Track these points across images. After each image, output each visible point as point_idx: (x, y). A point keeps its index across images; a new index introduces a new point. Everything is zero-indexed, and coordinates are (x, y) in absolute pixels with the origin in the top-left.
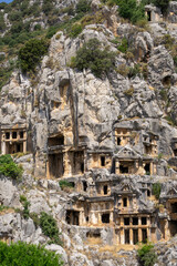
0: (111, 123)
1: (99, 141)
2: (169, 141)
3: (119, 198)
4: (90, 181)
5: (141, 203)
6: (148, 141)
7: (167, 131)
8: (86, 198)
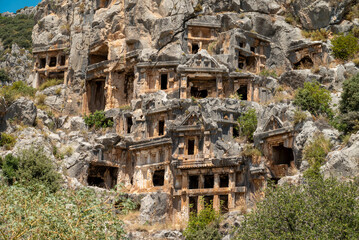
0: (180, 18)
1: (159, 47)
2: (285, 49)
3: (180, 140)
4: (138, 114)
5: (220, 148)
6: (247, 48)
7: (283, 34)
8: (129, 144)
